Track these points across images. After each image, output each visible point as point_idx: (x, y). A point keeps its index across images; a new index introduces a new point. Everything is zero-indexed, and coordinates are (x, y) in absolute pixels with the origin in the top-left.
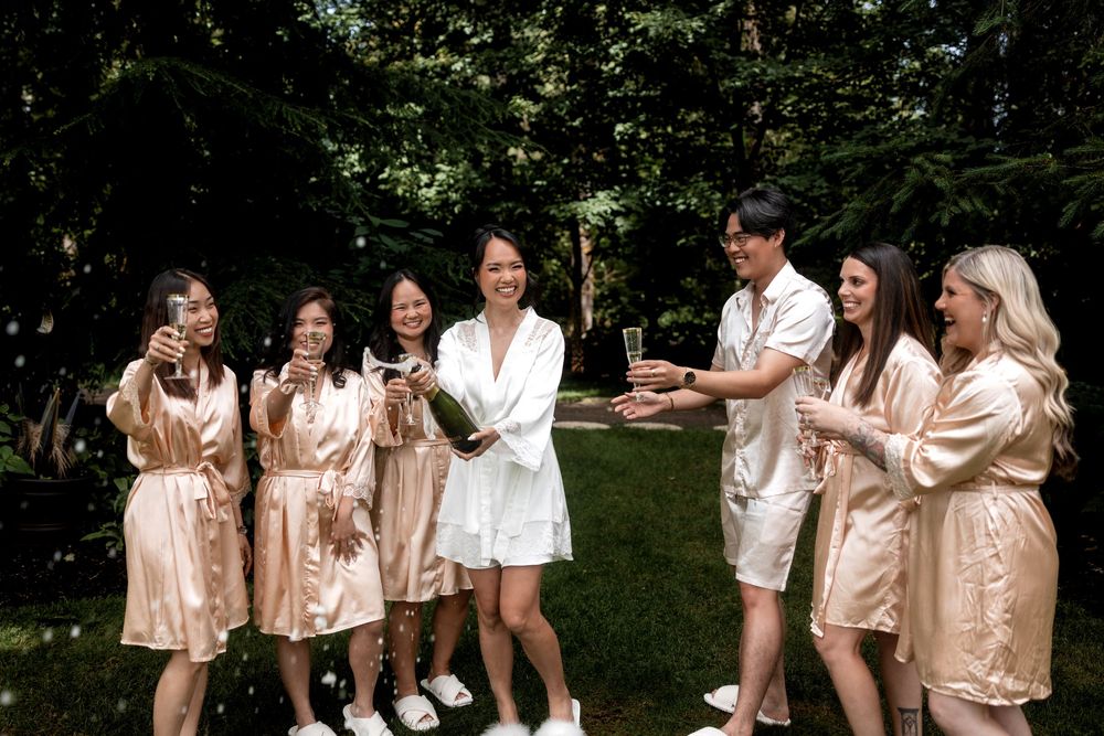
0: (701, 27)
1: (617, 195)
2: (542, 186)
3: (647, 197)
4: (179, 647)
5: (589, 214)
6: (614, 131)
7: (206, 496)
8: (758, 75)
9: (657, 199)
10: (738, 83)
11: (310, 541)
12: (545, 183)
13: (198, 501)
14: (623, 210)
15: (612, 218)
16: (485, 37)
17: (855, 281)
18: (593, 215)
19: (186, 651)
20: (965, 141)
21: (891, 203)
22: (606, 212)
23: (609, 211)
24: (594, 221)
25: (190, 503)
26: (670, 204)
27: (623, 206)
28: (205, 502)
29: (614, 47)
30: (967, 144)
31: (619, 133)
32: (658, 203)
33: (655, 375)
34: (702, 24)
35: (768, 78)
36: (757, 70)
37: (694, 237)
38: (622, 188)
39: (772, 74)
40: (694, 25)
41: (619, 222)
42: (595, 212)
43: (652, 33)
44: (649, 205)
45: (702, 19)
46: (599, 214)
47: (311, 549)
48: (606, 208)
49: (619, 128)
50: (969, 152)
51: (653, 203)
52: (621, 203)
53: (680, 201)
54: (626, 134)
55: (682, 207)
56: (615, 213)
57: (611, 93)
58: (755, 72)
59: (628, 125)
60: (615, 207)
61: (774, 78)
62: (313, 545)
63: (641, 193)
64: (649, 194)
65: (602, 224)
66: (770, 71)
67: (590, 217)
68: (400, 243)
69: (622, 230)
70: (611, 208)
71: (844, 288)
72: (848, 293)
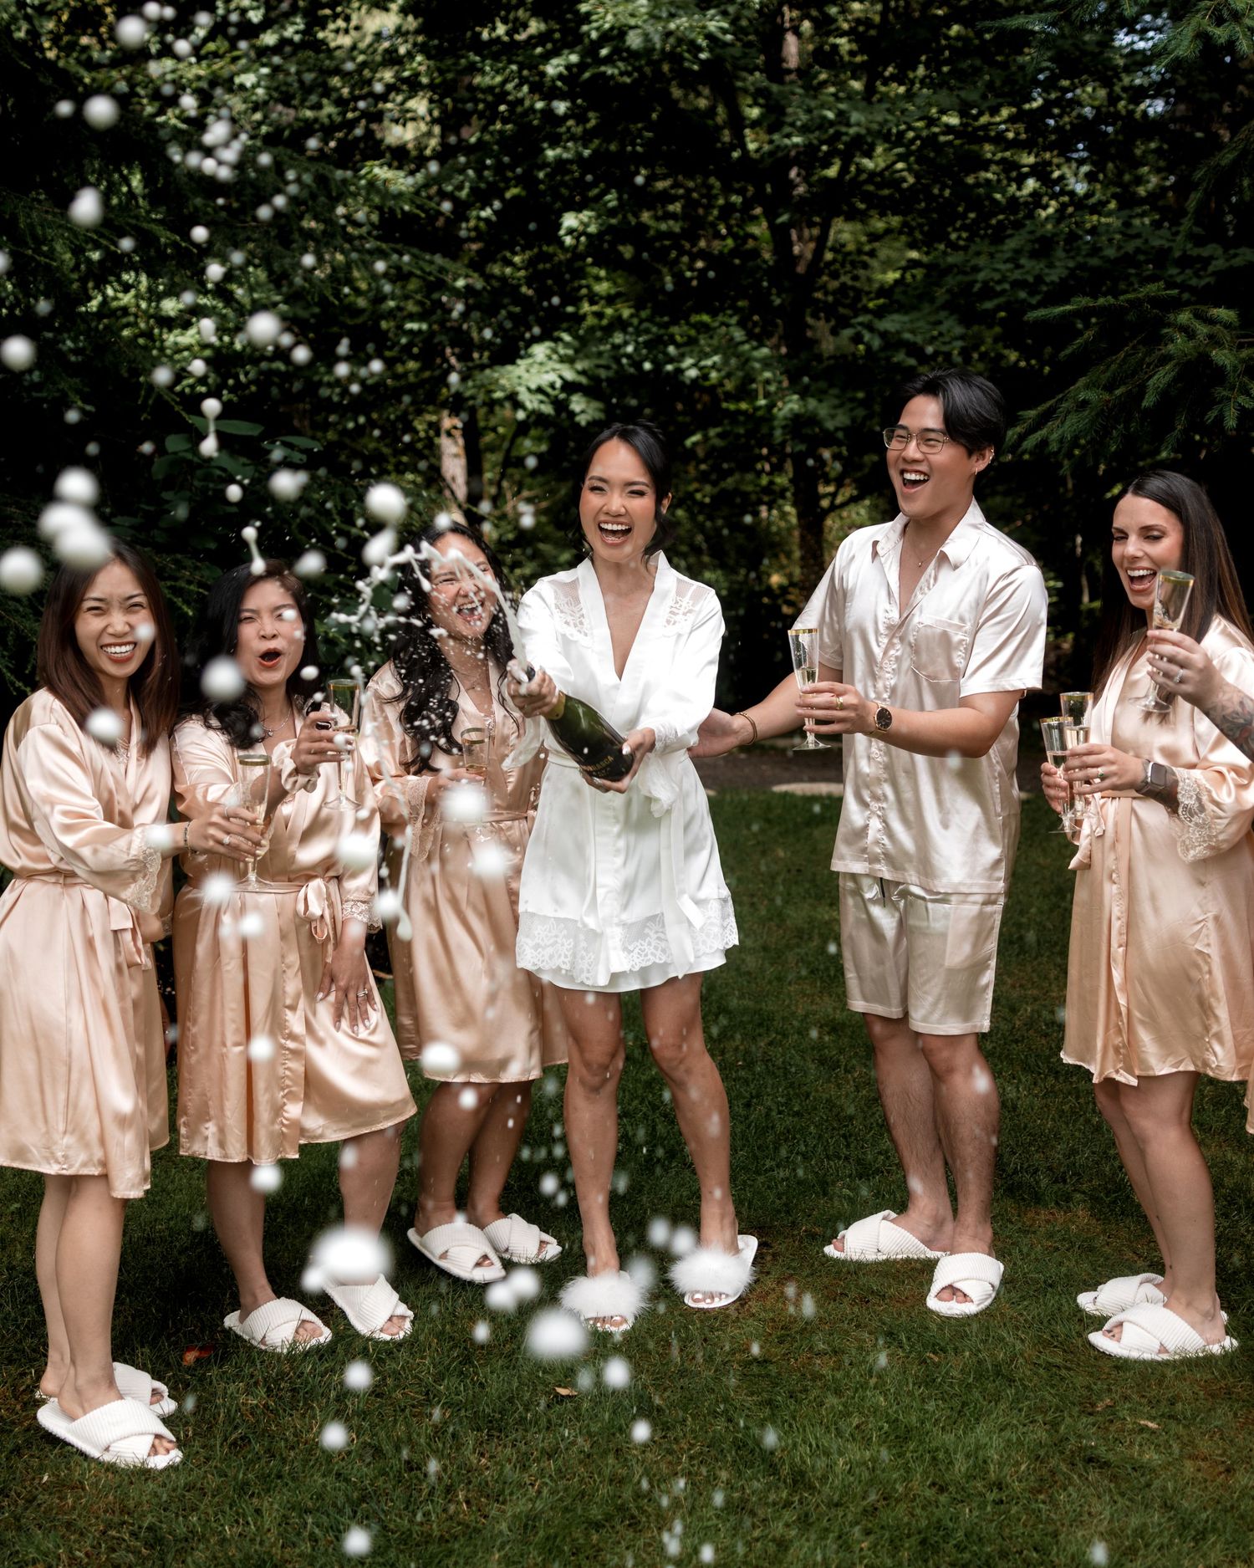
0: (724, 31)
1: (570, 352)
2: (420, 331)
3: (628, 356)
4: (96, 1171)
5: (522, 390)
6: (559, 226)
7: (130, 925)
8: (831, 123)
9: (645, 359)
10: (797, 140)
11: (288, 1002)
12: (424, 326)
13: (115, 932)
14: (583, 380)
15: (562, 396)
16: (289, 32)
17: (1150, 534)
18: (529, 389)
19: (105, 1177)
20: (1205, 252)
21: (1142, 390)
22: (552, 386)
23: (559, 384)
24: (531, 402)
25: (104, 937)
26: (669, 367)
27: (583, 373)
28: (128, 936)
29: (555, 61)
30: (1211, 258)
31: (571, 231)
32: (647, 366)
34: (725, 25)
35: (852, 131)
36: (830, 115)
37: (719, 430)
38: (576, 336)
39: (858, 124)
40: (712, 26)
41: (577, 404)
42: (533, 386)
43: (634, 40)
44: (632, 370)
45: (725, 14)
46: (540, 390)
47: (289, 1015)
48: (552, 377)
49: (570, 220)
50: (1214, 274)
51: (638, 365)
52: (579, 366)
53: (689, 361)
54: (584, 233)
55: (693, 373)
56: (569, 387)
57: (550, 154)
58: (824, 118)
59: (586, 215)
60: (570, 375)
61: (863, 131)
62: (293, 1008)
63: (616, 347)
64: (630, 349)
65: (547, 409)
66: (855, 117)
67: (524, 396)
68: (244, 465)
69: (582, 420)
70: (561, 377)
71: (1133, 546)
72: (1140, 554)
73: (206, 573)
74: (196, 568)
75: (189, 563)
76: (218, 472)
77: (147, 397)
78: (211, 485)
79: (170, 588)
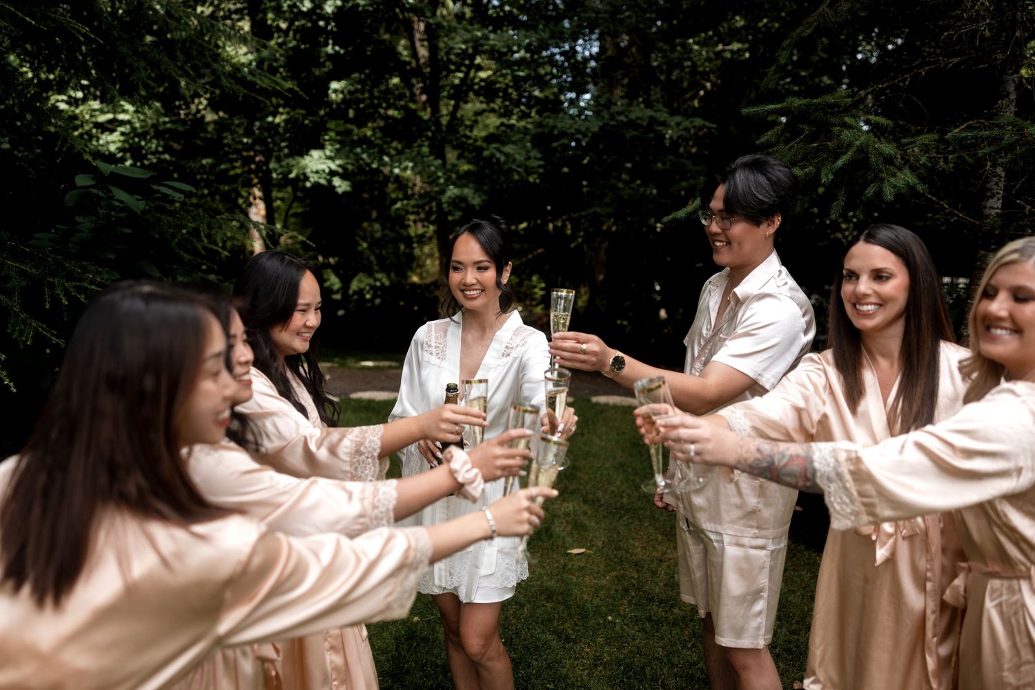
1: (332, 155)
5: (308, 171)
6: (329, 88)
14: (340, 170)
15: (330, 177)
17: (879, 275)
18: (312, 171)
22: (324, 171)
23: (327, 170)
24: (314, 178)
27: (340, 166)
31: (335, 91)
33: (584, 352)
41: (337, 182)
42: (314, 170)
44: (365, 167)
46: (317, 172)
48: (324, 166)
49: (334, 86)
52: (338, 162)
54: (342, 92)
56: (332, 173)
59: (344, 83)
60: (333, 167)
63: (357, 155)
65: (322, 182)
67: (310, 175)
68: (138, 200)
69: (340, 191)
70: (329, 168)
71: (865, 285)
72: (869, 292)
73: (106, 276)
74: (98, 273)
75: (92, 268)
76: (117, 204)
77: (62, 146)
78: (113, 213)
79: (76, 287)
